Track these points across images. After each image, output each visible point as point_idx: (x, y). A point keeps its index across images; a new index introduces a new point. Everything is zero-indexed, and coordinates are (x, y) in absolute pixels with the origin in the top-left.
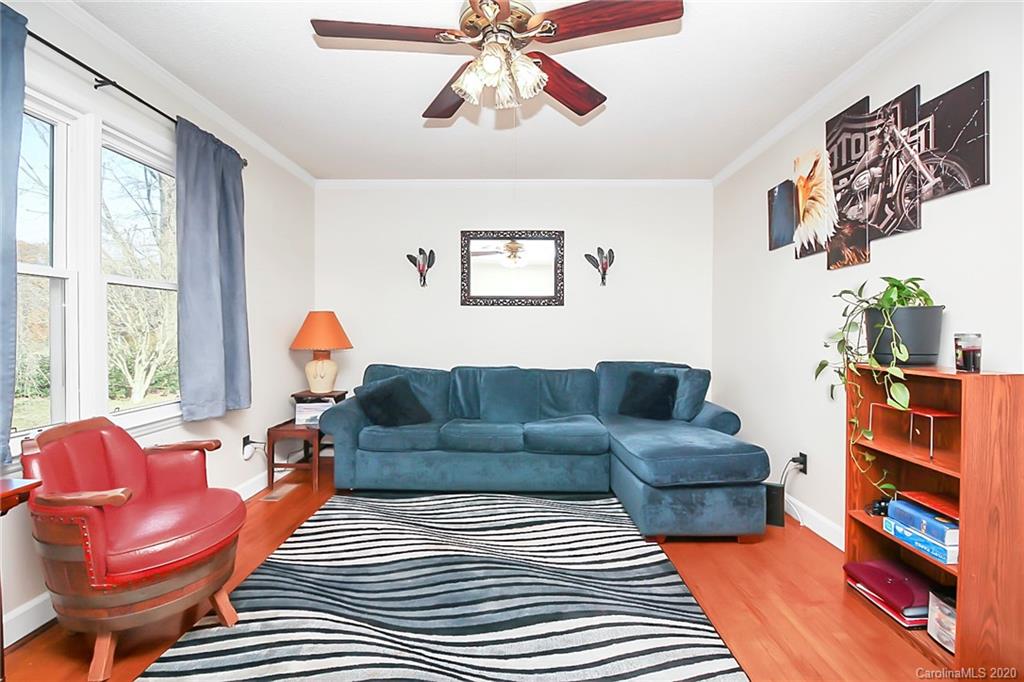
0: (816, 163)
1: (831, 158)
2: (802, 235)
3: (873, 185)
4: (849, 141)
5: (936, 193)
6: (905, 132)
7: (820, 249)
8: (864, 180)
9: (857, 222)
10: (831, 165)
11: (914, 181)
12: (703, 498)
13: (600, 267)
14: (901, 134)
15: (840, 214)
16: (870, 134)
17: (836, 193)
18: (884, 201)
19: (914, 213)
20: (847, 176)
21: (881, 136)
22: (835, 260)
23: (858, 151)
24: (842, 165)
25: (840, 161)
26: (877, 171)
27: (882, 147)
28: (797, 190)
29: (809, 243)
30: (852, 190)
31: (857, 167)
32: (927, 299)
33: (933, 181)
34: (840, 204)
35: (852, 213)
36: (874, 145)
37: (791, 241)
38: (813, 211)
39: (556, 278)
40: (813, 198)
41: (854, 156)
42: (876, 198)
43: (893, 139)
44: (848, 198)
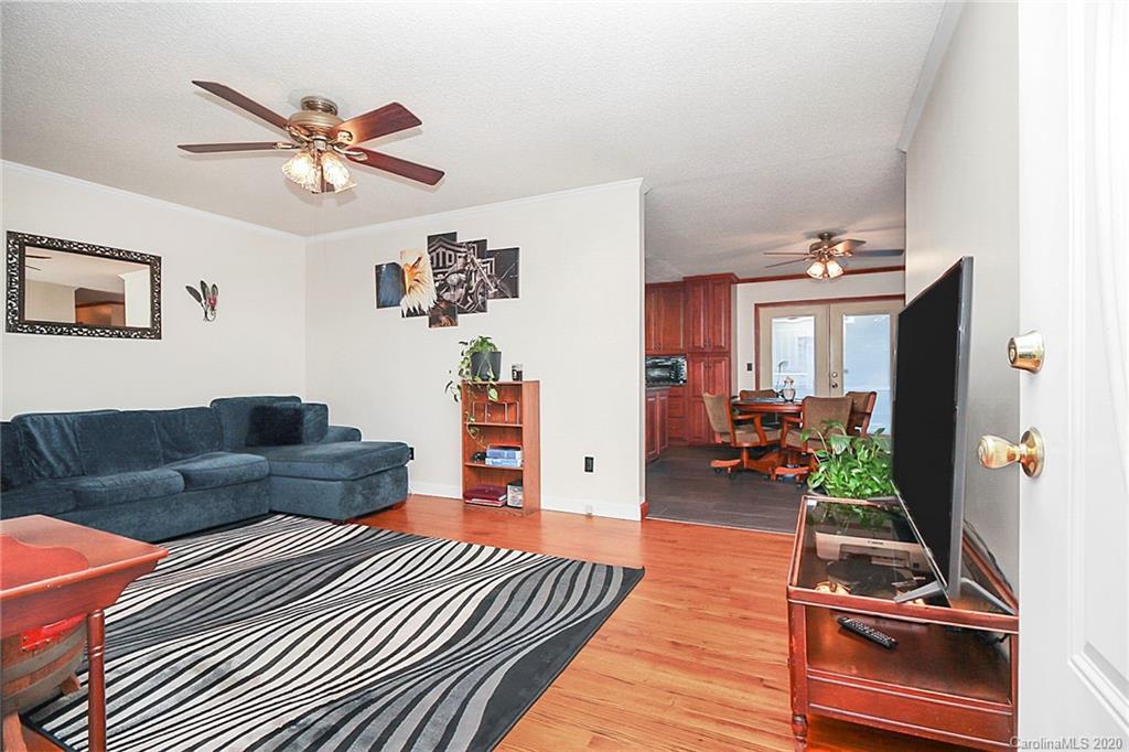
0: (419, 259)
1: (432, 259)
2: (407, 302)
3: (460, 283)
4: (444, 254)
5: (495, 296)
6: (479, 260)
7: (423, 314)
8: (454, 279)
9: (450, 302)
10: (432, 263)
11: (484, 287)
12: (379, 482)
13: (203, 301)
14: (477, 261)
15: (438, 295)
16: (459, 254)
17: (435, 281)
18: (467, 294)
19: (484, 303)
20: (444, 273)
21: (465, 257)
22: (434, 322)
23: (450, 261)
24: (439, 266)
25: (438, 263)
26: (463, 276)
27: (466, 264)
28: (403, 273)
29: (414, 309)
30: (446, 282)
31: (450, 270)
32: (495, 348)
33: (494, 290)
34: (438, 289)
35: (447, 296)
36: (461, 261)
37: (398, 305)
38: (416, 288)
39: (152, 309)
40: (417, 280)
41: (448, 263)
42: (462, 291)
43: (472, 261)
44: (443, 287)
